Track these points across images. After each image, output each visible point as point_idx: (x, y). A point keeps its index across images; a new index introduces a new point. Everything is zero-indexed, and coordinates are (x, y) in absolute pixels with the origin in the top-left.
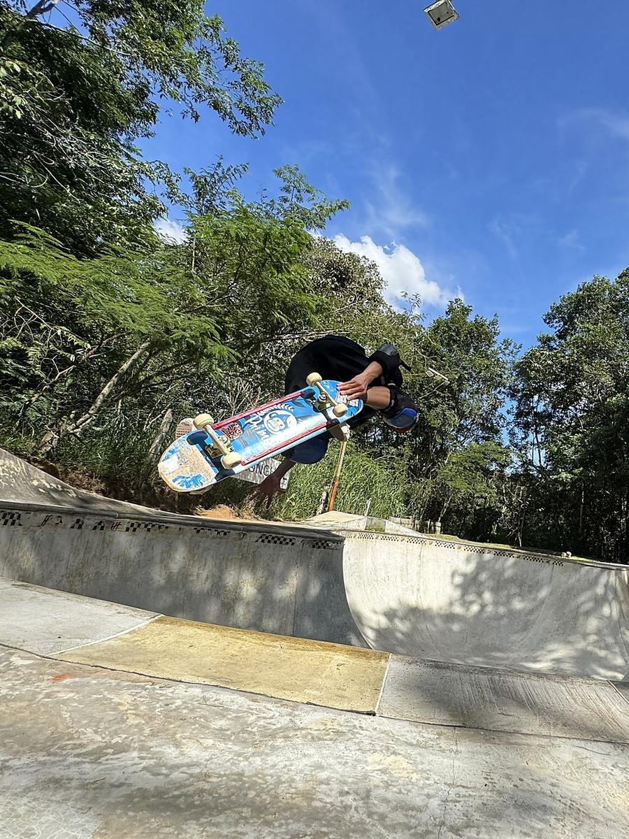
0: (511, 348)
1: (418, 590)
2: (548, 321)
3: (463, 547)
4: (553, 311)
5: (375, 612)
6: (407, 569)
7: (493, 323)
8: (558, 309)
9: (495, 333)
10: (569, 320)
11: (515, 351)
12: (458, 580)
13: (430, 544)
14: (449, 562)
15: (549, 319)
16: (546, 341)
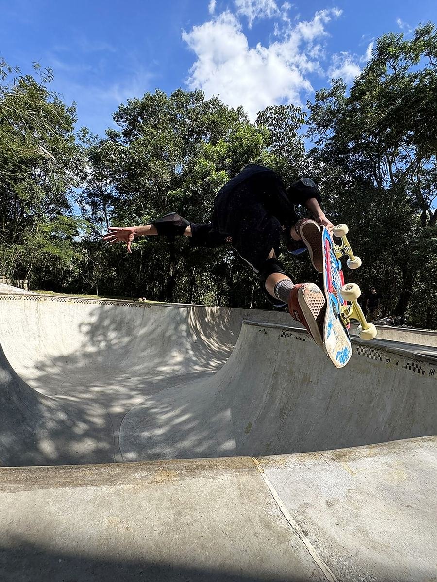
0: (88, 136)
1: (39, 336)
2: (116, 119)
3: (73, 301)
4: (120, 111)
5: (27, 367)
6: (27, 322)
7: (71, 110)
8: (125, 111)
9: (73, 120)
10: (133, 123)
11: (91, 140)
12: (85, 329)
13: (45, 300)
14: (62, 312)
15: (117, 117)
16: (113, 136)
